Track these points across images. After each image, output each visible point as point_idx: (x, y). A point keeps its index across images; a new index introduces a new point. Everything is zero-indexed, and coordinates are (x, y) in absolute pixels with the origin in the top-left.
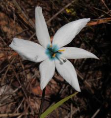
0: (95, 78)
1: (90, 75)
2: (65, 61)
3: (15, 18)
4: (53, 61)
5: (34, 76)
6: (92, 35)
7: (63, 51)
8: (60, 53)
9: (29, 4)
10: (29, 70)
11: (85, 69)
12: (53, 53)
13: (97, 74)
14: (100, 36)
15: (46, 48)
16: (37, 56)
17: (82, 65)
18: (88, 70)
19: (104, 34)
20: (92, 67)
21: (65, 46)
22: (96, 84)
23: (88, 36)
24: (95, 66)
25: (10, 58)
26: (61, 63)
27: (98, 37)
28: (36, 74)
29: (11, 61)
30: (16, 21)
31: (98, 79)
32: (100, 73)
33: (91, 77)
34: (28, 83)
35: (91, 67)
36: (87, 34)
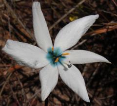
0: (106, 96)
1: (100, 93)
2: (70, 66)
3: (10, 29)
4: (56, 67)
5: (34, 95)
6: (101, 46)
7: (68, 54)
8: (64, 57)
9: (27, 13)
10: (28, 89)
11: (94, 85)
12: (55, 57)
13: (108, 91)
14: (110, 47)
15: (47, 51)
16: (37, 61)
17: (90, 81)
18: (98, 86)
19: (114, 45)
20: (102, 84)
21: (69, 49)
22: (107, 103)
23: (96, 48)
24: (105, 83)
25: (5, 73)
26: (66, 69)
27: (108, 49)
28: (36, 93)
29: (7, 77)
30: (11, 33)
31: (109, 96)
32: (112, 90)
33: (101, 95)
34: (28, 103)
35: (100, 84)
36: (95, 45)
